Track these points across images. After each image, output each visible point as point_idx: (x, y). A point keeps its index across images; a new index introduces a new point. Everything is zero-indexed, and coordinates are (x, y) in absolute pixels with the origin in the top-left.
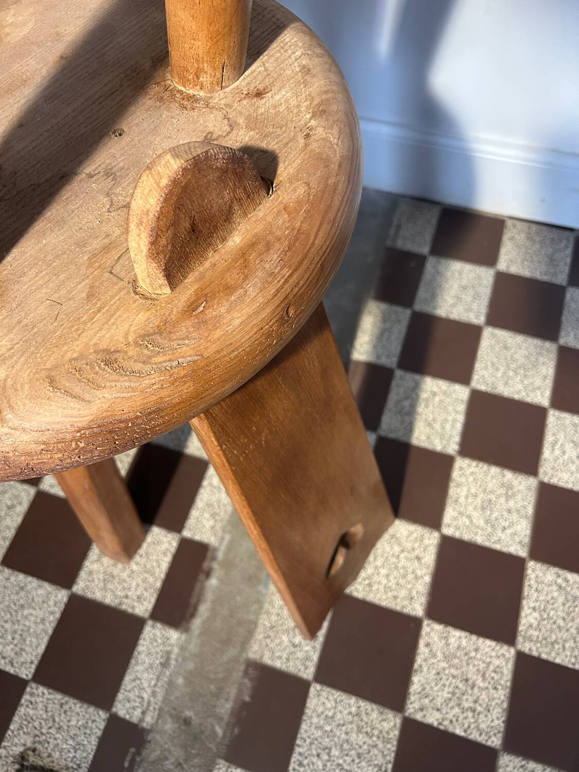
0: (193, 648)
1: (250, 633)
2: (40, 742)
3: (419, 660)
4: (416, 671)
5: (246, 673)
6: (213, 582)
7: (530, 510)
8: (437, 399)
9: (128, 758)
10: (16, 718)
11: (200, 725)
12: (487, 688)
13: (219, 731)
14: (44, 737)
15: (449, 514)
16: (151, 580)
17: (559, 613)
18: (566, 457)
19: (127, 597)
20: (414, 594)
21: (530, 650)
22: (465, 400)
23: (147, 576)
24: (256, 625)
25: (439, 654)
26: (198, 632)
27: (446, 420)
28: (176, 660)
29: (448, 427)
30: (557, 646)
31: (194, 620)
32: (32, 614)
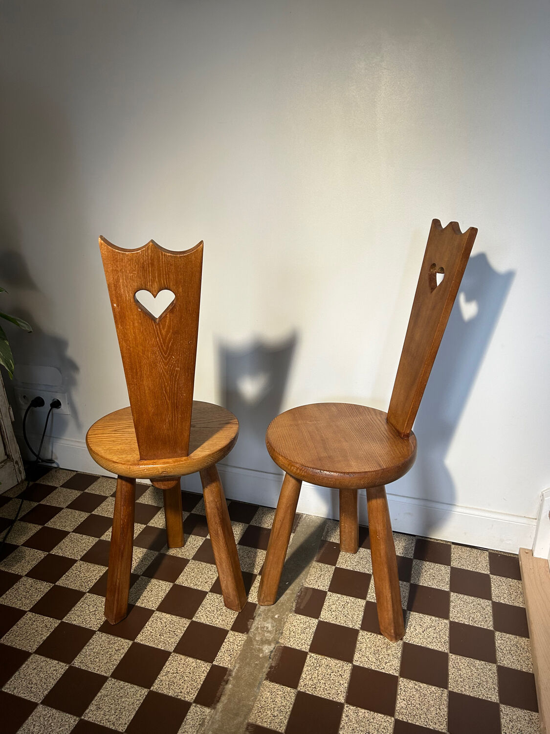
0: (218, 717)
1: (250, 710)
3: (342, 723)
4: (341, 728)
5: (247, 729)
6: (230, 686)
7: (399, 655)
8: (349, 605)
15: (356, 656)
16: (195, 684)
17: (417, 702)
18: (417, 632)
19: (181, 692)
20: (339, 692)
21: (402, 719)
22: (364, 605)
23: (193, 682)
24: (253, 706)
25: (353, 720)
26: (220, 710)
27: (354, 614)
28: (208, 723)
29: (355, 617)
30: (416, 717)
31: (218, 704)
32: (126, 701)
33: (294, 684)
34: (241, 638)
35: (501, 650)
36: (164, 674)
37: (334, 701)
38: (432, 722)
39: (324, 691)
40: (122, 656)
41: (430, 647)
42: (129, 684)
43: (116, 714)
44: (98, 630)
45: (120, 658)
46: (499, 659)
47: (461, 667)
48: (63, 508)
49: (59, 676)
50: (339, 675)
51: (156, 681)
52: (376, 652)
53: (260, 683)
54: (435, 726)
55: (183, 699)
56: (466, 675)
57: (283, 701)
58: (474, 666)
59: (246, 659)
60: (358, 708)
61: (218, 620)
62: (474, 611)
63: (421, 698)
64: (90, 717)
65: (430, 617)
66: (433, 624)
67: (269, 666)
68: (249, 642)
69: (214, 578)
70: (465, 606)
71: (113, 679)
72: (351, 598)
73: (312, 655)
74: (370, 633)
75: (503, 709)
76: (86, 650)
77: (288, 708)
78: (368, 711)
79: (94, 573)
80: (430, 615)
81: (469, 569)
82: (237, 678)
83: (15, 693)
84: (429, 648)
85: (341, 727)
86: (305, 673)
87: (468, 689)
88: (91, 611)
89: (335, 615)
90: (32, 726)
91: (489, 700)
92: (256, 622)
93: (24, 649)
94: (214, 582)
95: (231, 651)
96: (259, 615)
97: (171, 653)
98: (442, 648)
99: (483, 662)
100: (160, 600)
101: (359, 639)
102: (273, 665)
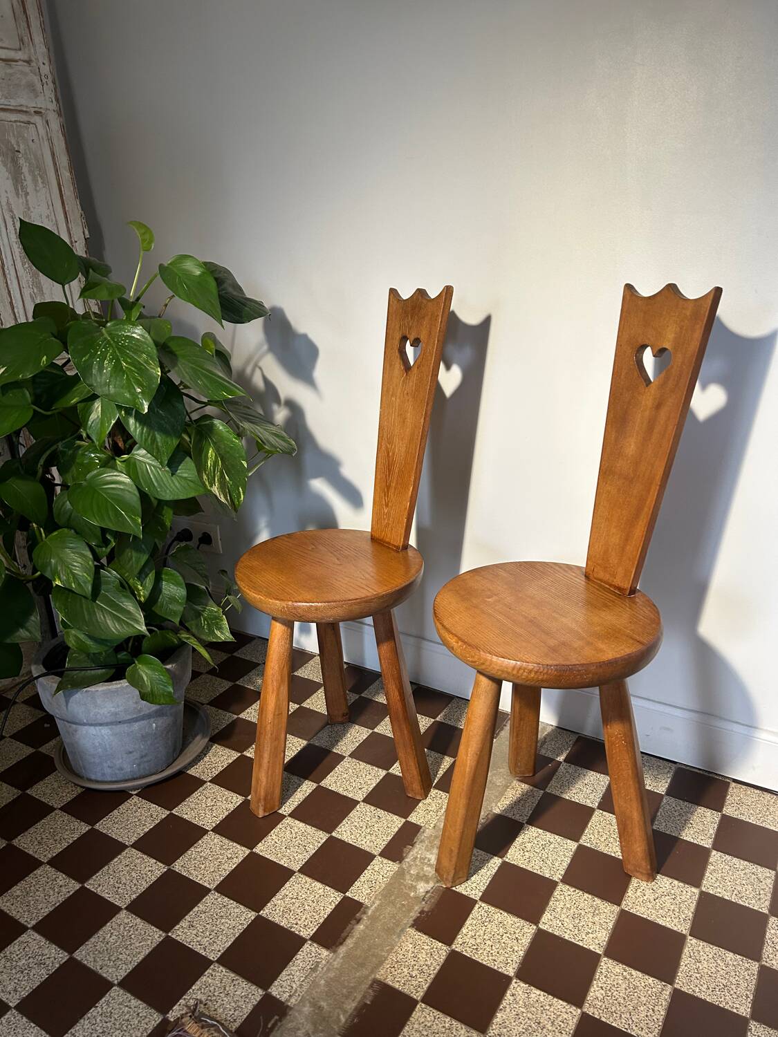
0: (336, 964)
1: (381, 963)
2: (211, 1000)
3: (504, 1003)
4: (500, 1010)
5: (371, 986)
6: (361, 927)
7: (611, 925)
8: (552, 846)
9: (272, 1022)
10: (198, 983)
11: (330, 1012)
12: (554, 1031)
13: (343, 1019)
14: (215, 998)
15: (546, 917)
16: (317, 917)
17: (621, 994)
18: (645, 898)
19: (296, 924)
20: (509, 961)
21: (593, 1013)
22: (573, 850)
23: (314, 914)
24: (386, 959)
25: (521, 1002)
26: (342, 955)
27: (557, 859)
28: (322, 968)
29: (557, 864)
30: (615, 1015)
31: (341, 947)
32: (227, 923)
33: (448, 939)
34: (390, 867)
35: (773, 943)
36: (281, 897)
37: (500, 972)
38: (636, 1026)
39: (488, 956)
40: (234, 867)
41: (660, 922)
42: (235, 903)
43: (211, 937)
44: (212, 830)
45: (231, 869)
46: (766, 956)
47: (702, 958)
48: (201, 673)
49: (154, 879)
50: (514, 937)
51: (269, 904)
52: (576, 916)
53: (402, 930)
54: (640, 1032)
55: (297, 932)
56: (706, 971)
57: (428, 959)
58: (723, 960)
59: (391, 896)
60: (532, 988)
61: (365, 840)
62: (744, 882)
63: (629, 990)
64: (179, 935)
65: (671, 880)
66: (673, 892)
67: (419, 910)
68: (400, 874)
69: (372, 784)
70: (731, 873)
71: (216, 893)
72: (557, 837)
73: (483, 905)
74: (574, 889)
75: (753, 1029)
76: (192, 852)
77: (432, 969)
78: (545, 994)
79: (222, 759)
80: (671, 878)
81: (750, 821)
82: (374, 919)
83: (99, 891)
84: (658, 924)
85: (501, 1007)
86: (468, 928)
87: (704, 990)
88: (209, 805)
89: (528, 857)
90: (109, 935)
91: (735, 1011)
92: (415, 850)
93: (120, 840)
94: (370, 789)
95: (373, 882)
96: (421, 842)
97: (295, 872)
98: (679, 926)
99: (738, 957)
100: (296, 803)
101: (556, 894)
102: (426, 909)
